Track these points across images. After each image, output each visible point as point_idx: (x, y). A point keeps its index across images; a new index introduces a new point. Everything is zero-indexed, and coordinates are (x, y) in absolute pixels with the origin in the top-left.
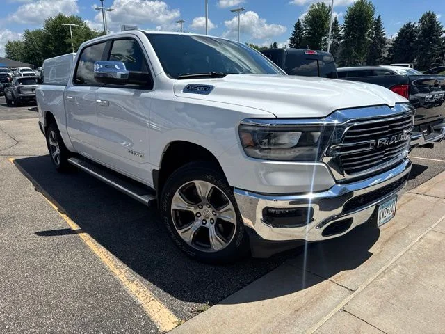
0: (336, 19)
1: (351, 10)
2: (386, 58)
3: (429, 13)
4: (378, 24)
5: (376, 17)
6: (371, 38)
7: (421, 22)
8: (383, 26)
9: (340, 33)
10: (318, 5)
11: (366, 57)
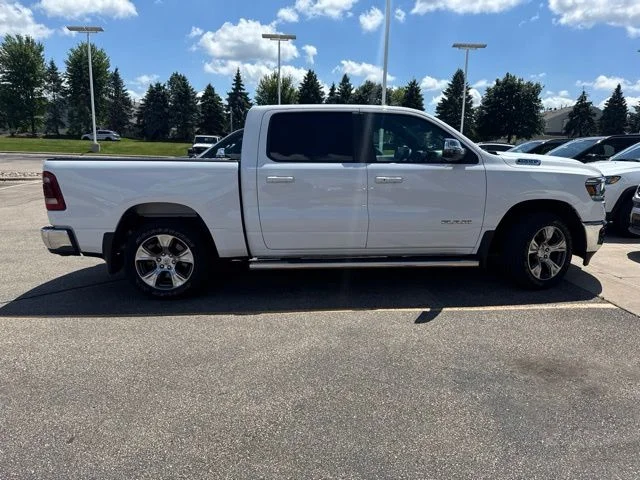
0: (52, 63)
1: (75, 53)
2: (135, 126)
3: (177, 75)
4: (116, 79)
5: (111, 70)
6: (110, 96)
7: (170, 83)
8: (125, 83)
9: (63, 84)
10: (19, 37)
11: (108, 122)
